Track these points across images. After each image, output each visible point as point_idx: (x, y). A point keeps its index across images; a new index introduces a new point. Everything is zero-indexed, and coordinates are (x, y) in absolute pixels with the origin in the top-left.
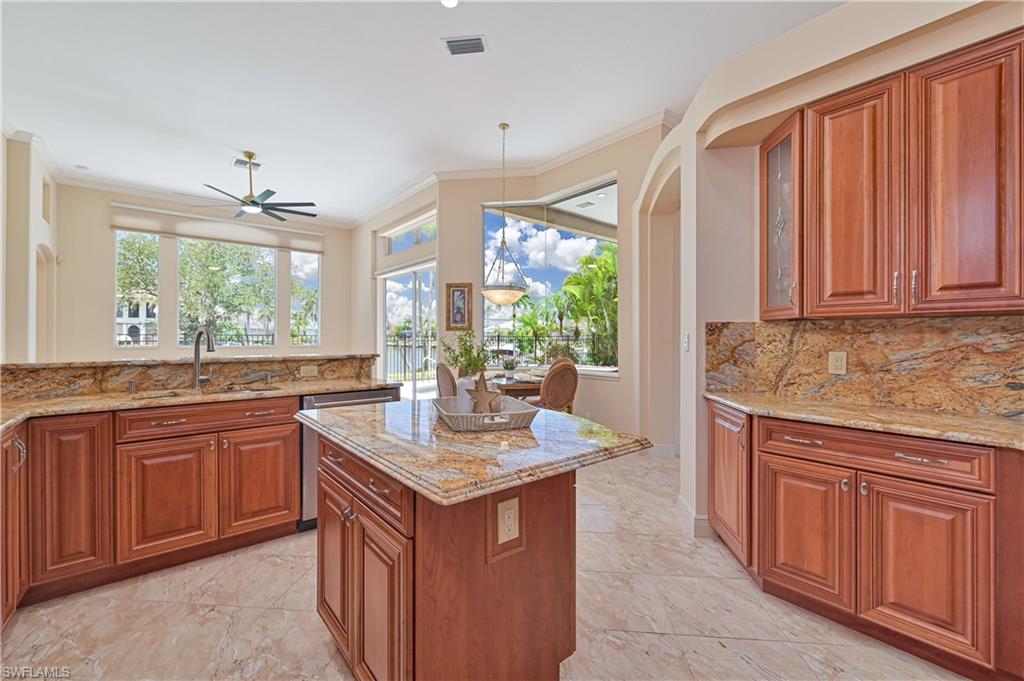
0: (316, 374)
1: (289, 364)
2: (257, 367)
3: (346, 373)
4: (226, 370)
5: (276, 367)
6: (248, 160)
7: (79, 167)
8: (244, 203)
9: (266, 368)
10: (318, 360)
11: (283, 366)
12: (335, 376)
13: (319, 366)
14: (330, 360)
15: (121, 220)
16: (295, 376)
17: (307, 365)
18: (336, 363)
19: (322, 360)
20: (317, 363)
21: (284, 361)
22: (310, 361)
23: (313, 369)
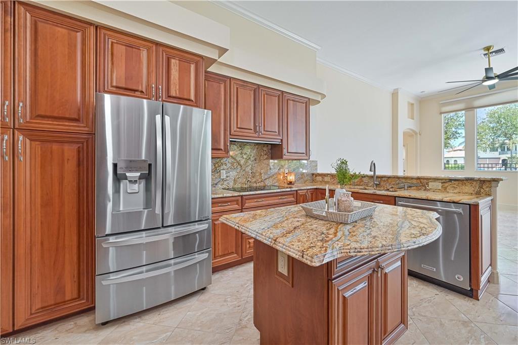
0: (440, 188)
1: (422, 180)
2: (404, 180)
3: (466, 191)
4: (390, 180)
5: (415, 181)
6: (487, 52)
7: (422, 92)
8: (483, 81)
9: (409, 181)
10: (442, 179)
11: (418, 181)
12: (455, 191)
13: (442, 183)
14: (451, 180)
15: (445, 109)
16: (426, 188)
17: (435, 182)
18: (457, 182)
19: (446, 180)
20: (441, 181)
21: (418, 178)
22: (436, 179)
23: (438, 185)
